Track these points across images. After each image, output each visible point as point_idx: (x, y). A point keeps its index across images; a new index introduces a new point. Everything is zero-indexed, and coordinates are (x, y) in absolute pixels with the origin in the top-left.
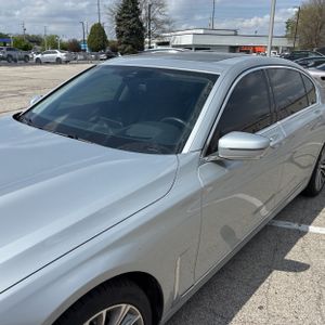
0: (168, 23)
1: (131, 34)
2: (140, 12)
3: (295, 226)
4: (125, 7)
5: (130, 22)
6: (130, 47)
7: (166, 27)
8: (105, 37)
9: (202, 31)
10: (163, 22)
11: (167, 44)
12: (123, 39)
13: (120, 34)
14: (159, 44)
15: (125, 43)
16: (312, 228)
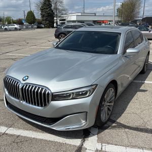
0: (64, 10)
1: (48, 16)
2: (52, 6)
3: (140, 81)
4: (45, 3)
5: (47, 10)
6: (48, 22)
7: (64, 12)
8: (34, 17)
9: (80, 14)
10: (62, 10)
11: (64, 20)
12: (45, 18)
13: (43, 16)
14: (60, 20)
15: (46, 20)
16: (146, 82)
